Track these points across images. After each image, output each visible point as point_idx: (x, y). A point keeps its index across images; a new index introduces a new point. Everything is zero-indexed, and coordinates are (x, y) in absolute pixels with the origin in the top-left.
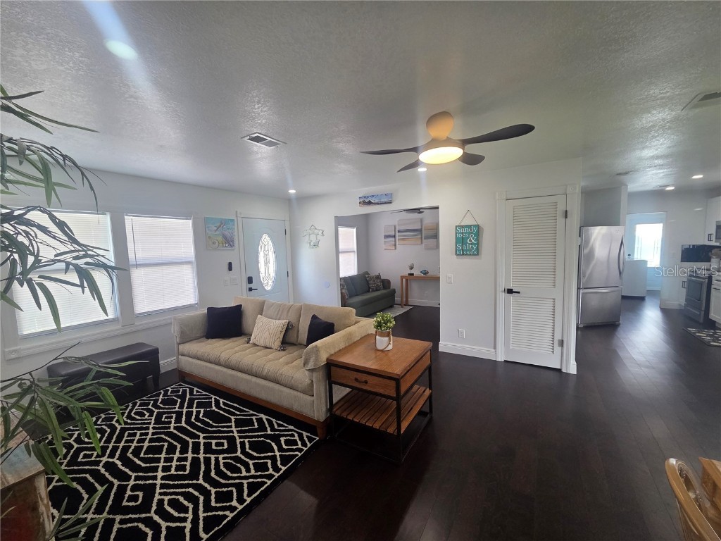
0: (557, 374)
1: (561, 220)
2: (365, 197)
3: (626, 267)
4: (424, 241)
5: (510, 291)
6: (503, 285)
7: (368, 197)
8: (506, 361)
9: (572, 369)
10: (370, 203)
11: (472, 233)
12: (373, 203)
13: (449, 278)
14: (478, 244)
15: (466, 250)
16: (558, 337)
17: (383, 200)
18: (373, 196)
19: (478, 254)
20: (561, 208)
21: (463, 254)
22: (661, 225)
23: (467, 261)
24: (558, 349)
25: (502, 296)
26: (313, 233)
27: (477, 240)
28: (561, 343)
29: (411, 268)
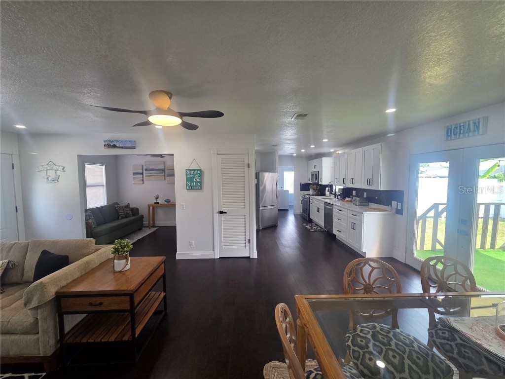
0: (248, 260)
1: (246, 169)
2: (110, 141)
3: (280, 194)
4: (167, 178)
5: (221, 212)
6: (217, 209)
7: (113, 141)
8: (220, 258)
9: (255, 255)
10: (114, 146)
11: (197, 174)
12: (117, 147)
13: (183, 205)
14: (201, 182)
15: (194, 186)
16: (248, 238)
17: (127, 145)
18: (118, 141)
19: (201, 189)
20: (246, 162)
21: (191, 189)
22: (293, 172)
23: (194, 194)
24: (248, 245)
25: (217, 216)
26: (52, 169)
27: (200, 179)
28: (249, 241)
29: (157, 198)
